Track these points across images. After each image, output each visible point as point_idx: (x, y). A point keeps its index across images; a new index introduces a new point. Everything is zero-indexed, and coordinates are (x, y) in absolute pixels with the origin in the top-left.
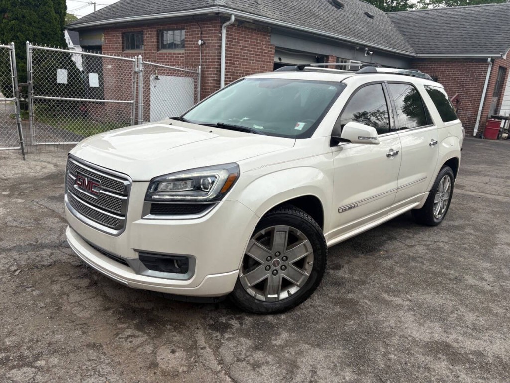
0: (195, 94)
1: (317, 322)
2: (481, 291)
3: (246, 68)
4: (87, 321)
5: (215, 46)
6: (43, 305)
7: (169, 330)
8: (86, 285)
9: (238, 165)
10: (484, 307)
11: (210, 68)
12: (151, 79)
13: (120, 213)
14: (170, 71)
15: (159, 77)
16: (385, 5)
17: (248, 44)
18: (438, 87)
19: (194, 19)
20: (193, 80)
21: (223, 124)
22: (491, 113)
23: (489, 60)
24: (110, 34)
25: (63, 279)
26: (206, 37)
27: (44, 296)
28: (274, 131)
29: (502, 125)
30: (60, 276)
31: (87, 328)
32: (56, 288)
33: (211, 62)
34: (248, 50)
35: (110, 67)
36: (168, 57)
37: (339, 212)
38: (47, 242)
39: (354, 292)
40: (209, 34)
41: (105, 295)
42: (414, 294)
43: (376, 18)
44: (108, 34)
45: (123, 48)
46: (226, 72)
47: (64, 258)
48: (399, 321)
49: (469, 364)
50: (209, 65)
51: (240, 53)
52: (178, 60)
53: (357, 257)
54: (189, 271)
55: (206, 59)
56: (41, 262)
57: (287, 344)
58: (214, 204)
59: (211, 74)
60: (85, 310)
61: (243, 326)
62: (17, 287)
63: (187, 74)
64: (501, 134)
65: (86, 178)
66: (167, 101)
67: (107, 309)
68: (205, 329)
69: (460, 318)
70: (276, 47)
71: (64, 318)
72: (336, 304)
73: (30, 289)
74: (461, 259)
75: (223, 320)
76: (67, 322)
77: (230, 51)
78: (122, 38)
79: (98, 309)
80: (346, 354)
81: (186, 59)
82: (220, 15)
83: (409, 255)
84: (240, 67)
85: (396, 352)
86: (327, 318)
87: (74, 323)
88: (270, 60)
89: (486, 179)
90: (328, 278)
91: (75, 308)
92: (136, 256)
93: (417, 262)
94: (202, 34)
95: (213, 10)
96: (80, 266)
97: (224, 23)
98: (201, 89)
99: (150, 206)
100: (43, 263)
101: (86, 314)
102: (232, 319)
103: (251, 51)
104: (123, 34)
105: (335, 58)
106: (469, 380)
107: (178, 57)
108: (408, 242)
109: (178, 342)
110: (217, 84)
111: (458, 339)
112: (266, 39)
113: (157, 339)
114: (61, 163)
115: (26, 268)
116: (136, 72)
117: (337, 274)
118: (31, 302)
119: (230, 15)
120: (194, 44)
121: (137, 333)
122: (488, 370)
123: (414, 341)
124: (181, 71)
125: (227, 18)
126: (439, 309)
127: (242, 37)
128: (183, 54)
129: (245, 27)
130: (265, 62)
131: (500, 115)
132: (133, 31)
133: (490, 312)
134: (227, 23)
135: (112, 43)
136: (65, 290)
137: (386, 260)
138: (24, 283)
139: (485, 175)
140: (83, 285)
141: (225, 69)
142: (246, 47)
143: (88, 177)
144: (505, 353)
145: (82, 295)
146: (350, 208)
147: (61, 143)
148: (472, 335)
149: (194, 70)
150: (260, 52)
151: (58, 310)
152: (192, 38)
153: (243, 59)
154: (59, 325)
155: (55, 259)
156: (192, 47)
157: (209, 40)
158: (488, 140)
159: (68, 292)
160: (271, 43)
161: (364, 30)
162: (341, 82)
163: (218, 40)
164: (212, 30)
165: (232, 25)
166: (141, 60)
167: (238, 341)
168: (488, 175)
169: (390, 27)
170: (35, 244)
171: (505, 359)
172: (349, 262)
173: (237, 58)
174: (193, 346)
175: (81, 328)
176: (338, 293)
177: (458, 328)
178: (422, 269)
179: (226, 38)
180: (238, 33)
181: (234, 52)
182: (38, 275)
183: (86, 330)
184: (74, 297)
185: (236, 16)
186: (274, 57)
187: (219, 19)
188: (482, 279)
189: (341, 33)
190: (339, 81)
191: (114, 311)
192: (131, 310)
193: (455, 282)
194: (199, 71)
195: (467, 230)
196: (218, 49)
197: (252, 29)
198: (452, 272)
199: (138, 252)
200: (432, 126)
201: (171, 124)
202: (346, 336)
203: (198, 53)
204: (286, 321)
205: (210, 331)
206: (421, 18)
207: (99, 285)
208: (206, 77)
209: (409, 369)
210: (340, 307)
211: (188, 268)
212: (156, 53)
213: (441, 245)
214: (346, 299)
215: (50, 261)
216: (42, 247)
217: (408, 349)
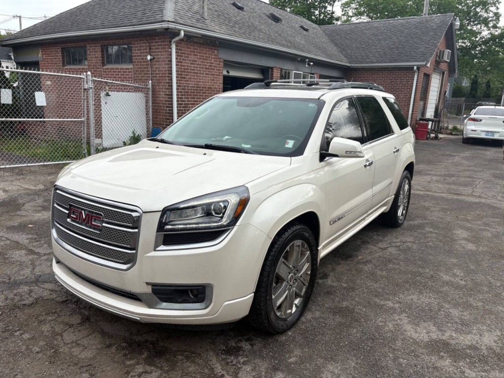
0: (147, 109)
1: (323, 334)
2: (458, 287)
3: (197, 82)
4: (91, 362)
5: (165, 61)
6: (37, 349)
7: (181, 360)
8: (78, 322)
9: (248, 188)
10: (464, 302)
11: (161, 83)
12: (101, 95)
13: (129, 246)
14: (118, 86)
15: (110, 93)
16: (313, 17)
17: (197, 58)
18: (391, 98)
19: (142, 34)
20: (144, 95)
21: (211, 145)
22: (419, 117)
23: (415, 68)
24: (48, 49)
25: (50, 318)
26: (155, 52)
27: (36, 339)
28: (264, 150)
29: (429, 127)
30: (46, 315)
31: (93, 370)
32: (46, 328)
33: (162, 77)
34: (198, 64)
35: (49, 83)
36: (115, 72)
37: (330, 224)
38: (21, 278)
39: (347, 299)
40: (159, 49)
41: (103, 331)
42: (401, 296)
43: (311, 31)
44: (47, 49)
45: (63, 63)
46: (178, 86)
47: (46, 294)
48: (397, 325)
49: (469, 359)
50: (160, 80)
51: (191, 67)
52: (126, 75)
53: (339, 264)
54: (206, 300)
55: (156, 74)
56: (21, 301)
57: (302, 361)
58: (228, 230)
59: (162, 89)
60: (86, 350)
61: (254, 347)
62: (2, 331)
63: (136, 90)
64: (430, 135)
65: (83, 212)
66: (119, 117)
67: (109, 346)
68: (217, 355)
69: (448, 315)
70: (225, 61)
71: (66, 361)
72: (334, 314)
73: (18, 332)
74: (431, 257)
75: (232, 343)
76: (69, 366)
77: (181, 65)
78: (62, 53)
79: (99, 347)
80: (360, 364)
81: (134, 74)
82: (169, 31)
83: (385, 258)
84: (191, 81)
85: (404, 357)
86: (331, 329)
87: (79, 365)
88: (219, 72)
89: (428, 178)
90: (319, 288)
91: (74, 349)
92: (149, 289)
93: (394, 263)
94: (150, 49)
95: (163, 26)
96: (66, 301)
97: (173, 38)
98: (153, 103)
99: (163, 236)
100: (24, 302)
101: (87, 354)
102: (242, 341)
103: (201, 65)
104: (63, 49)
105: (279, 69)
106: (474, 375)
107: (126, 72)
108: (380, 245)
109: (194, 373)
110: (169, 98)
111: (452, 336)
112: (214, 52)
113: (172, 372)
114: (10, 188)
115: (7, 309)
116: (85, 89)
117: (327, 284)
118: (24, 347)
119: (180, 30)
120: (142, 59)
121: (148, 368)
122: (486, 363)
123: (415, 342)
124: (129, 86)
125: (176, 33)
126: (427, 308)
127: (191, 52)
128: (131, 69)
129: (194, 42)
130: (214, 75)
131: (426, 117)
132: (74, 45)
133: (471, 306)
134: (177, 38)
135: (51, 59)
136: (57, 330)
137: (366, 265)
138: (9, 326)
139: (427, 175)
140: (74, 322)
141: (177, 83)
142: (196, 61)
143: (84, 210)
144: (495, 344)
145: (77, 333)
146: (338, 219)
147: (7, 166)
148: (463, 330)
149: (144, 85)
150: (210, 66)
151: (56, 353)
152: (140, 53)
153: (193, 73)
154: (62, 369)
155: (36, 297)
156: (141, 62)
157: (158, 55)
158: (419, 141)
159: (60, 332)
160: (220, 56)
161: (303, 42)
162: (319, 99)
163: (168, 55)
164: (161, 45)
165: (182, 40)
166: (90, 77)
167: (254, 363)
168: (429, 174)
169: (325, 39)
170: (8, 281)
171: (498, 350)
172: (333, 270)
173: (187, 72)
174: (211, 375)
175: (87, 371)
176: (333, 302)
177: (449, 325)
178: (401, 270)
179: (176, 52)
180: (187, 48)
181: (184, 66)
182: (21, 316)
183: (93, 373)
184: (69, 337)
185: (185, 31)
186: (222, 70)
187: (169, 34)
188: (455, 275)
189: (283, 45)
190: (317, 98)
191: (117, 348)
192: (134, 344)
193: (432, 280)
194: (150, 86)
195: (428, 229)
196: (169, 64)
197: (200, 44)
198: (427, 270)
199: (150, 285)
200: (393, 134)
201: (158, 147)
202: (354, 345)
203: (147, 68)
204: (294, 337)
205: (224, 357)
206: (351, 30)
207: (93, 320)
208: (156, 91)
209: (420, 372)
210: (340, 316)
211: (205, 297)
212: (101, 68)
213: (410, 244)
214: (342, 308)
215: (31, 299)
216: (17, 284)
217: (413, 351)
